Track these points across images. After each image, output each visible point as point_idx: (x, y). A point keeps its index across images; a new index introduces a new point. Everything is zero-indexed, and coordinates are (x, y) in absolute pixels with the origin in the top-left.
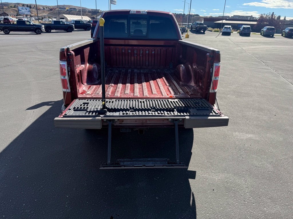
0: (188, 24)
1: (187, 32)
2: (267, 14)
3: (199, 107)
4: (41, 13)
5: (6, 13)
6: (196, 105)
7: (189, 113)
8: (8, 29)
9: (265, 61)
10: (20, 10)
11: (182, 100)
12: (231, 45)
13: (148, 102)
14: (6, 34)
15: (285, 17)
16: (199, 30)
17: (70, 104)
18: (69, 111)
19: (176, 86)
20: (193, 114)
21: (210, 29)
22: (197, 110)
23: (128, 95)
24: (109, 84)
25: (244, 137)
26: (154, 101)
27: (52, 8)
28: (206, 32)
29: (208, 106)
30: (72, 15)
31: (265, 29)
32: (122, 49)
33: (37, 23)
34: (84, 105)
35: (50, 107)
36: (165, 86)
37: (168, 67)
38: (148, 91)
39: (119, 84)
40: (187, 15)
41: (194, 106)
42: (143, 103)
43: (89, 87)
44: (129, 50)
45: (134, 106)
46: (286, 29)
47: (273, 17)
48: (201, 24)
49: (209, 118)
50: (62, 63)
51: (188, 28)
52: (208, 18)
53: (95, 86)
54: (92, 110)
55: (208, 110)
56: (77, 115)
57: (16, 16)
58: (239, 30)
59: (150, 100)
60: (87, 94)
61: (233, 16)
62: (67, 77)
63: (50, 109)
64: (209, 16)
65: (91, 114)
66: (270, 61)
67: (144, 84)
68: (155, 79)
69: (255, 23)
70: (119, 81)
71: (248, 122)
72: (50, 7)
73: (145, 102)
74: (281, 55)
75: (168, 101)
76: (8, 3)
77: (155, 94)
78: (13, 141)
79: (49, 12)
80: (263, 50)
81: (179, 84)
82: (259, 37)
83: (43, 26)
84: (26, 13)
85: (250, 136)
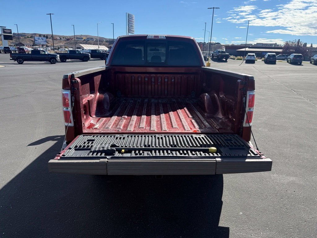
0: (210, 53)
1: (208, 60)
2: (292, 41)
3: (231, 146)
4: (57, 43)
5: (23, 43)
6: (228, 143)
7: (220, 154)
8: (22, 59)
9: (295, 90)
10: (36, 41)
11: (209, 136)
12: (256, 73)
13: (167, 138)
14: (19, 64)
15: (312, 45)
16: (220, 58)
17: (72, 142)
18: (69, 151)
19: (201, 118)
20: (225, 155)
21: (232, 57)
22: (230, 149)
23: (143, 129)
24: (122, 116)
25: (285, 180)
26: (175, 136)
27: (69, 38)
28: (228, 60)
29: (243, 144)
30: (89, 44)
31: (291, 57)
32: (138, 77)
33: (52, 53)
34: (88, 143)
35: (55, 142)
36: (188, 118)
37: (190, 96)
38: (168, 124)
39: (133, 116)
40: (207, 44)
41: (225, 144)
42: (161, 140)
43: (98, 119)
44: (146, 78)
45: (150, 144)
46: (314, 56)
47: (300, 44)
48: (223, 52)
49: (247, 160)
50: (65, 92)
51: (209, 57)
52: (230, 46)
53: (104, 119)
54: (97, 150)
55: (244, 149)
56: (77, 156)
57: (33, 46)
58: (264, 57)
59: (170, 136)
60: (95, 128)
61: (256, 44)
62: (70, 109)
63: (55, 144)
64: (230, 44)
65: (95, 155)
66: (301, 89)
67: (163, 116)
68: (176, 110)
69: (281, 50)
70: (134, 113)
71: (287, 161)
72: (67, 37)
73: (164, 138)
74: (313, 84)
75: (192, 137)
76: (25, 34)
77: (176, 128)
78: (7, 184)
79: (65, 42)
80: (292, 78)
81: (203, 116)
82: (286, 65)
83: (59, 55)
84: (42, 43)
85: (292, 179)
